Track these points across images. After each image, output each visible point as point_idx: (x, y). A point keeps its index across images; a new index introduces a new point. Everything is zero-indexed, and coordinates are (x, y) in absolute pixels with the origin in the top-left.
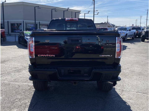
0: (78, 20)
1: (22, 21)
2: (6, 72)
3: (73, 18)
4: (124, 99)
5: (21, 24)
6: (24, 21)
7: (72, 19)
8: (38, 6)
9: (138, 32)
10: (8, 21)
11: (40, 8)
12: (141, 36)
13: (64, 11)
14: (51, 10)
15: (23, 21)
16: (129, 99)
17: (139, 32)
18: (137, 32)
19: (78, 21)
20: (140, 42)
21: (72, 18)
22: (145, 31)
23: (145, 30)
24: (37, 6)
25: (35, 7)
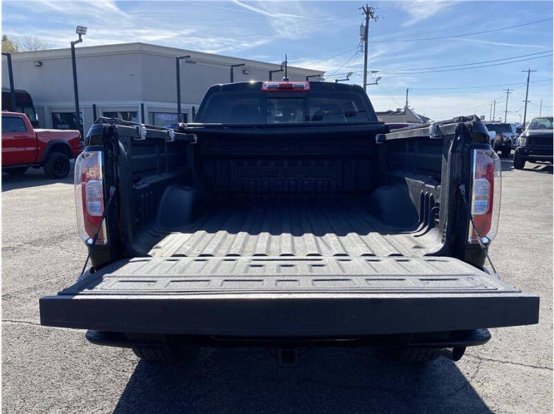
0: (308, 88)
1: (139, 103)
2: (55, 280)
3: (290, 83)
4: (489, 403)
5: (134, 114)
6: (146, 104)
7: (286, 83)
8: (189, 57)
9: (502, 139)
10: (94, 105)
11: (195, 63)
12: (513, 152)
13: (271, 72)
14: (229, 68)
15: (142, 105)
16: (508, 403)
17: (505, 139)
18: (498, 138)
19: (307, 91)
20: (510, 169)
21: (286, 80)
22: (528, 135)
23: (527, 133)
24: (183, 55)
25: (178, 59)
